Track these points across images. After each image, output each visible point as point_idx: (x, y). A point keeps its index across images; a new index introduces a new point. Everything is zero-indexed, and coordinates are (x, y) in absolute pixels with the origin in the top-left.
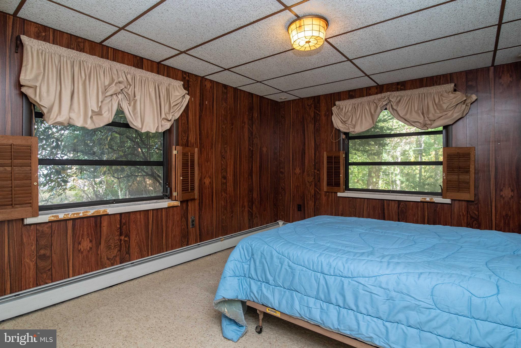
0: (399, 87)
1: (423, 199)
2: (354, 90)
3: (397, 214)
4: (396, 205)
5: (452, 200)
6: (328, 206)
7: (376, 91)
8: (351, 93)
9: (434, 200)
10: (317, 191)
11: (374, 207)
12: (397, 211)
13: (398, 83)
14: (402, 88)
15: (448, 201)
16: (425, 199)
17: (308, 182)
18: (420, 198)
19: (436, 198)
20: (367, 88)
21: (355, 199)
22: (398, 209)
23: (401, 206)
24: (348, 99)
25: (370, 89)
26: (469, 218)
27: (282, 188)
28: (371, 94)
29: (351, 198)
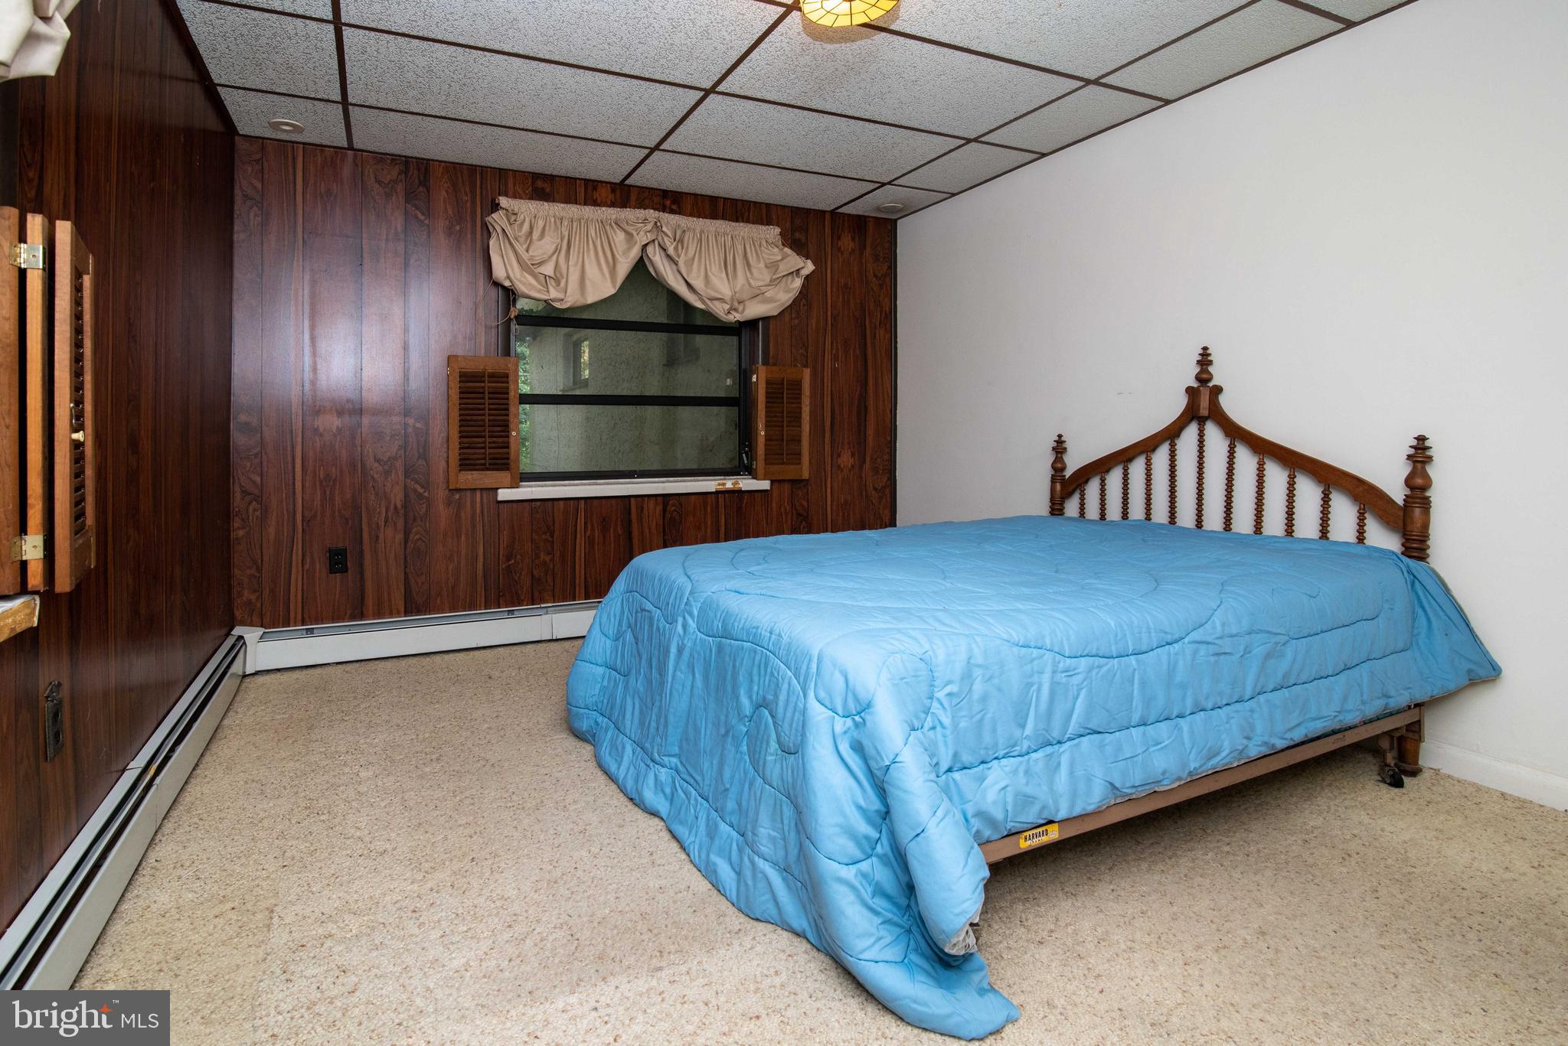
0: (668, 203)
1: (719, 485)
2: (550, 178)
3: (661, 529)
4: (659, 508)
5: (772, 482)
6: (459, 537)
7: (611, 197)
8: (540, 184)
9: (741, 486)
10: (415, 491)
11: (604, 520)
12: (661, 524)
13: (665, 193)
14: (674, 207)
15: (765, 485)
16: (724, 484)
17: (377, 460)
18: (713, 482)
19: (745, 481)
20: (587, 181)
21: (550, 503)
22: (664, 519)
23: (670, 508)
24: (531, 198)
25: (595, 189)
26: (795, 515)
27: (245, 493)
28: (599, 201)
29: (538, 503)
